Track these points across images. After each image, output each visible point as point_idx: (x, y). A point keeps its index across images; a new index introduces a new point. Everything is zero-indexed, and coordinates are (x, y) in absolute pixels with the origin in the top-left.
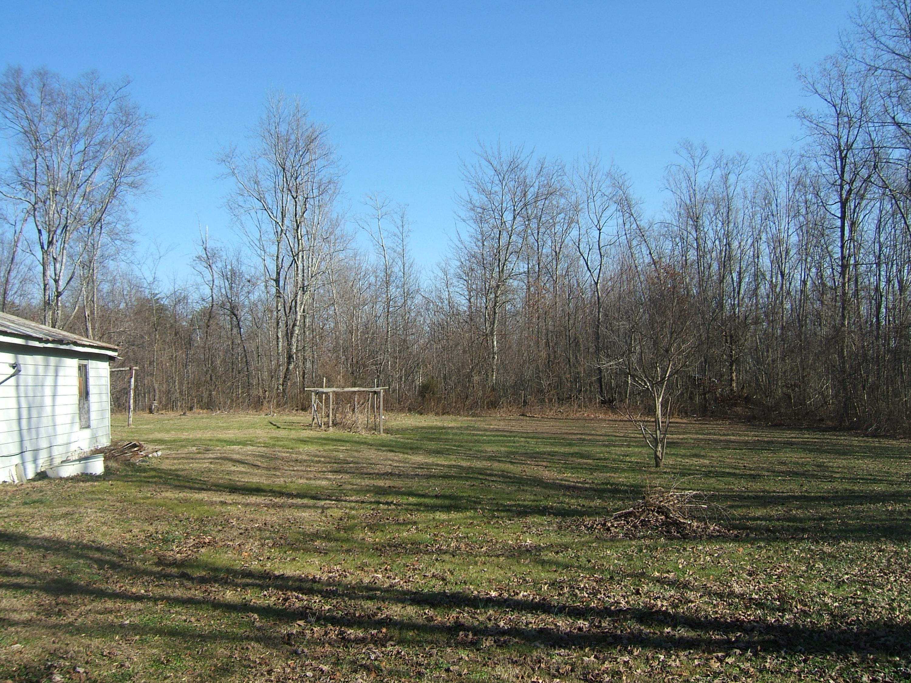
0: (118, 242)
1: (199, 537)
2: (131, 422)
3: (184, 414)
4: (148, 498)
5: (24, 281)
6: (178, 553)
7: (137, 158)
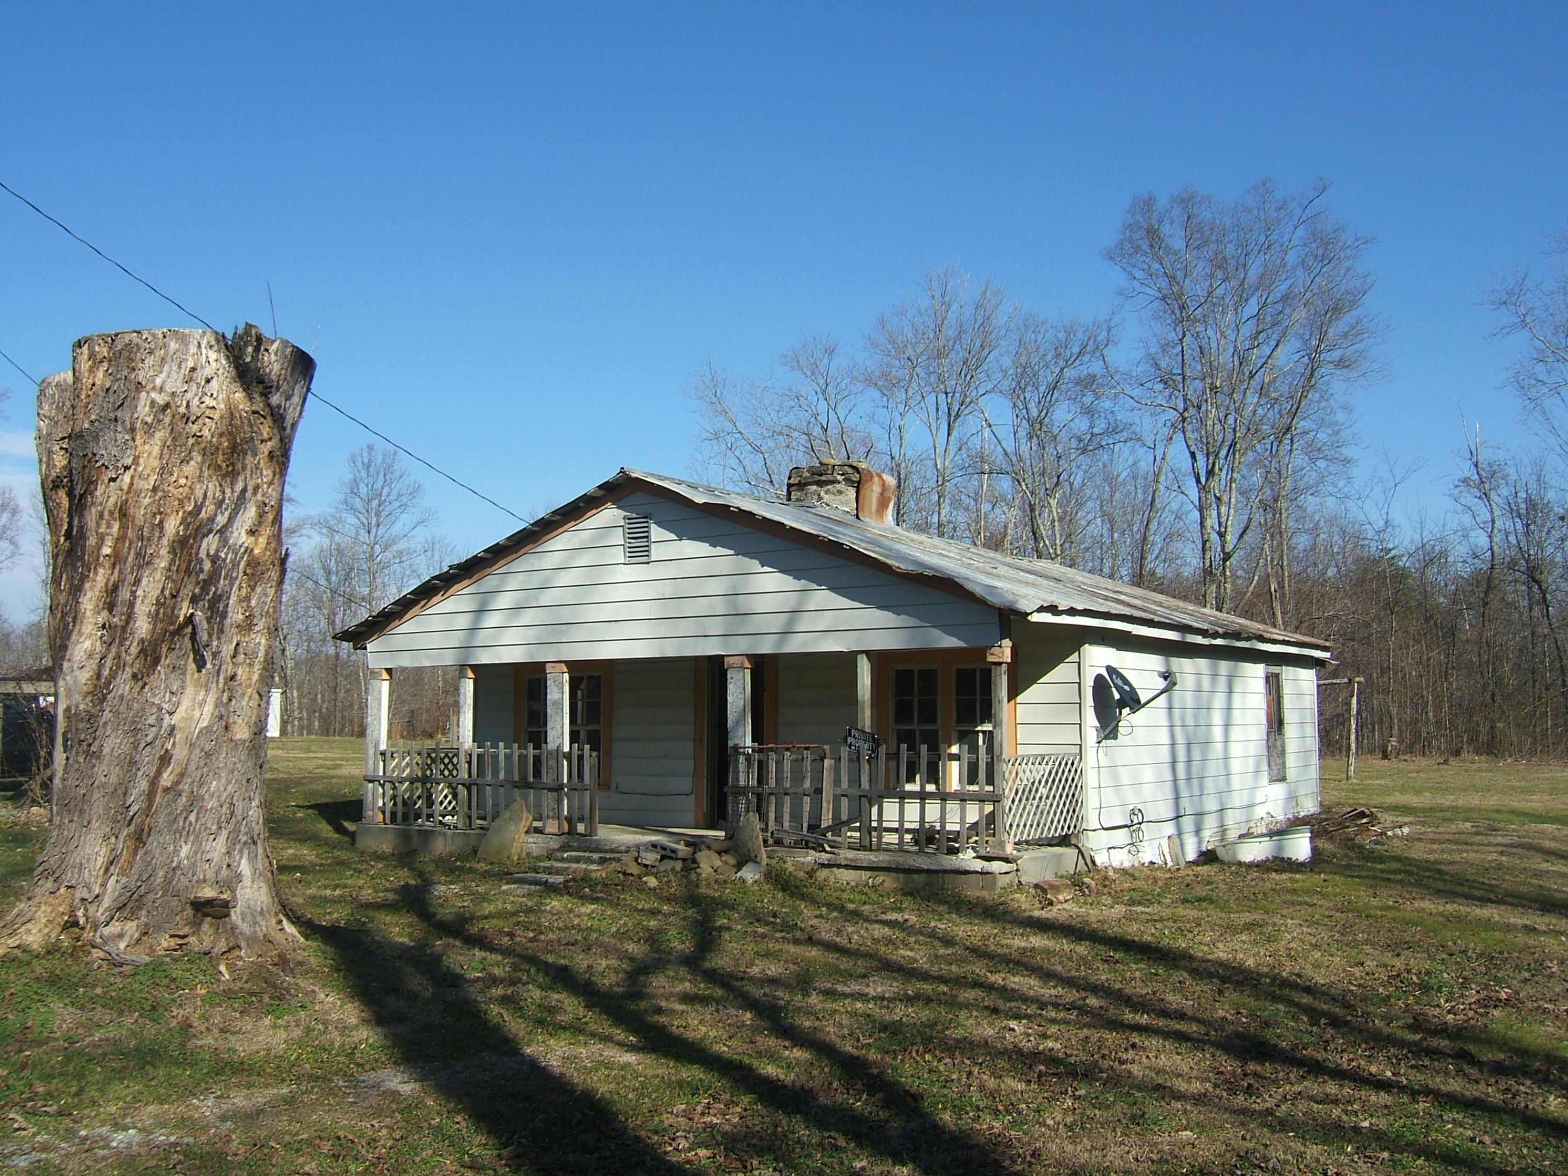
0: (1321, 464)
1: (1487, 987)
2: (1351, 773)
3: (1446, 762)
4: (1390, 908)
5: (1169, 537)
6: (1449, 1012)
7: (1347, 316)
